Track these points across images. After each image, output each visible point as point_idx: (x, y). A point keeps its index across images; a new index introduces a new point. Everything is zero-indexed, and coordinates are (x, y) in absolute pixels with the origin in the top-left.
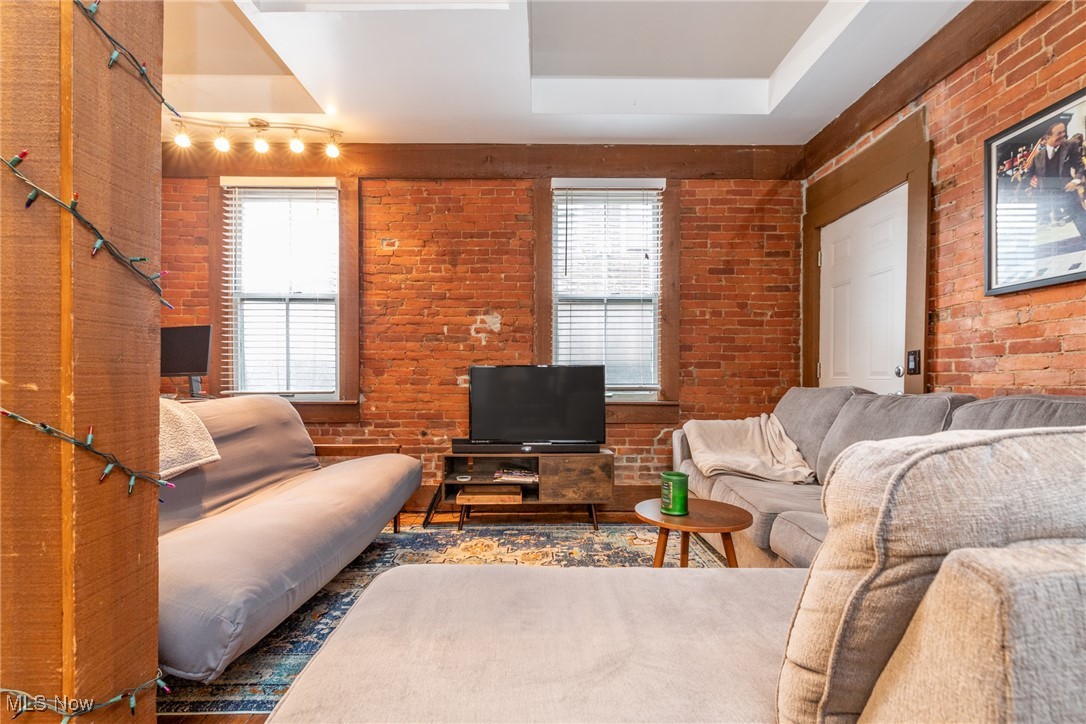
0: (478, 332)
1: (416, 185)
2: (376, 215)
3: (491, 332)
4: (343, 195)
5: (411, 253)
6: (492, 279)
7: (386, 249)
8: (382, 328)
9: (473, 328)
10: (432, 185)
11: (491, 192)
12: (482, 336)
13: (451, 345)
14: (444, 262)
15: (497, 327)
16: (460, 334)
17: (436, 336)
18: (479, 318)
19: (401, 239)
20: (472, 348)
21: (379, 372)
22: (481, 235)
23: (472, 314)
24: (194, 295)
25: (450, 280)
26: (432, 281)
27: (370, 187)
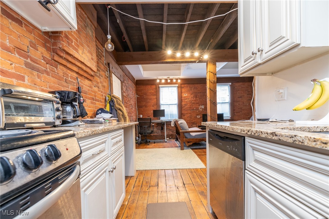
0: (200, 108)
1: (190, 85)
2: (183, 90)
3: (202, 109)
4: (178, 87)
5: (189, 96)
6: (202, 100)
7: (185, 95)
8: (184, 108)
9: (199, 108)
10: (193, 85)
11: (202, 86)
12: (201, 109)
13: (196, 111)
14: (194, 97)
15: (203, 108)
16: (197, 109)
17: (193, 109)
18: (200, 106)
19: (187, 94)
20: (199, 111)
21: (184, 116)
22: (200, 93)
23: (199, 106)
24: (154, 104)
25: (195, 100)
26: (193, 100)
27: (182, 86)
